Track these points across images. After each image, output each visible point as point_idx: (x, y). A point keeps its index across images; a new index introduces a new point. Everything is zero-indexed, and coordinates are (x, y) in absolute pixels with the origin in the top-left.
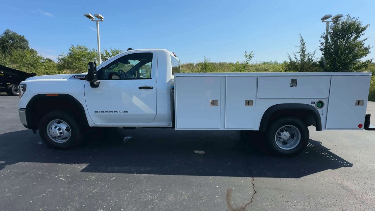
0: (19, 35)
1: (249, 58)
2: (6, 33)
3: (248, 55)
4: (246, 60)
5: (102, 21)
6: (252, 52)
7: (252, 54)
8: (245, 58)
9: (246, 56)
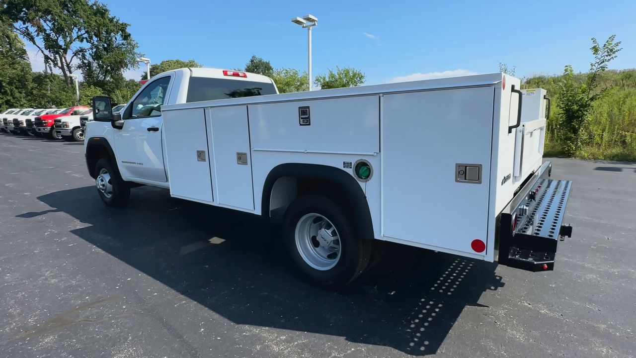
0: (265, 61)
1: (606, 54)
2: (252, 61)
3: (601, 46)
4: (598, 61)
5: (314, 25)
6: (612, 38)
7: (614, 42)
8: (595, 56)
9: (596, 50)
